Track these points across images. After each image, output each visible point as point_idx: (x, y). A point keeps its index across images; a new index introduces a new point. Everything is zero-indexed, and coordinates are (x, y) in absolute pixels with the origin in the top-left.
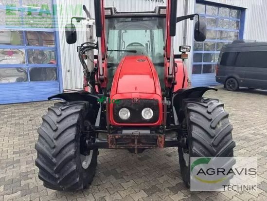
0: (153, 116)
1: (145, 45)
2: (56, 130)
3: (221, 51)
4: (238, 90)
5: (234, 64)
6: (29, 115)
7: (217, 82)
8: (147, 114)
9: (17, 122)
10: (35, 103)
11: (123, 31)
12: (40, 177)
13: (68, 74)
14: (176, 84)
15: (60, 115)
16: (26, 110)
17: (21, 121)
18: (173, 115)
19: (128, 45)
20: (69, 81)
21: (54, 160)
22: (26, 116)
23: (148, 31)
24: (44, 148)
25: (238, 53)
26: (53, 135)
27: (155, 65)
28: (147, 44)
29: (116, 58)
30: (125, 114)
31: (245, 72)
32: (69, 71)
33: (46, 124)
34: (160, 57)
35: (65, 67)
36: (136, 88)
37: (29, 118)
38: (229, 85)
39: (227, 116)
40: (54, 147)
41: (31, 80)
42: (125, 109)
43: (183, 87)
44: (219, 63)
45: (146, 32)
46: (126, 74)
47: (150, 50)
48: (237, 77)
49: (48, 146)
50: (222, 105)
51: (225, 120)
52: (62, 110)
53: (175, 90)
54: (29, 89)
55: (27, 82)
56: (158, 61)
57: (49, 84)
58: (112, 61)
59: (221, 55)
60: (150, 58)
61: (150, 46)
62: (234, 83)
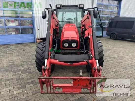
0: (76, 46)
1: (73, 19)
2: (42, 50)
3: (109, 21)
4: (116, 39)
5: (115, 27)
6: (23, 49)
7: (107, 36)
8: (74, 45)
9: (18, 51)
10: (24, 44)
11: (64, 13)
12: (37, 67)
13: (38, 31)
14: (85, 35)
15: (43, 45)
16: (20, 47)
17: (20, 51)
18: (83, 46)
19: (66, 19)
20: (39, 34)
21: (42, 60)
22: (21, 49)
23: (75, 13)
24: (38, 56)
25: (117, 22)
26: (41, 52)
27: (77, 27)
28: (74, 19)
29: (61, 24)
30: (66, 45)
31: (119, 31)
32: (39, 29)
33: (38, 48)
34: (79, 24)
35: (37, 28)
36: (70, 36)
37: (23, 50)
38: (112, 37)
39: (102, 46)
40: (42, 56)
41: (22, 34)
42: (66, 43)
43: (88, 36)
44: (108, 26)
45: (74, 13)
46: (66, 31)
47: (75, 21)
48: (116, 33)
49: (40, 56)
50: (101, 42)
51: (102, 47)
52: (44, 44)
53: (85, 37)
54: (21, 37)
55: (20, 35)
56: (79, 26)
57: (29, 35)
58: (60, 26)
59: (109, 23)
60: (76, 24)
61: (75, 19)
62: (114, 36)
